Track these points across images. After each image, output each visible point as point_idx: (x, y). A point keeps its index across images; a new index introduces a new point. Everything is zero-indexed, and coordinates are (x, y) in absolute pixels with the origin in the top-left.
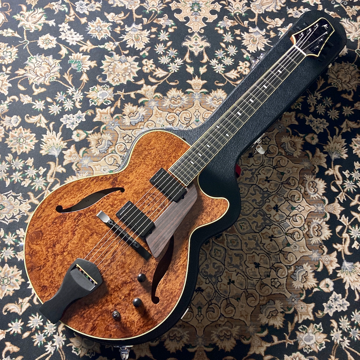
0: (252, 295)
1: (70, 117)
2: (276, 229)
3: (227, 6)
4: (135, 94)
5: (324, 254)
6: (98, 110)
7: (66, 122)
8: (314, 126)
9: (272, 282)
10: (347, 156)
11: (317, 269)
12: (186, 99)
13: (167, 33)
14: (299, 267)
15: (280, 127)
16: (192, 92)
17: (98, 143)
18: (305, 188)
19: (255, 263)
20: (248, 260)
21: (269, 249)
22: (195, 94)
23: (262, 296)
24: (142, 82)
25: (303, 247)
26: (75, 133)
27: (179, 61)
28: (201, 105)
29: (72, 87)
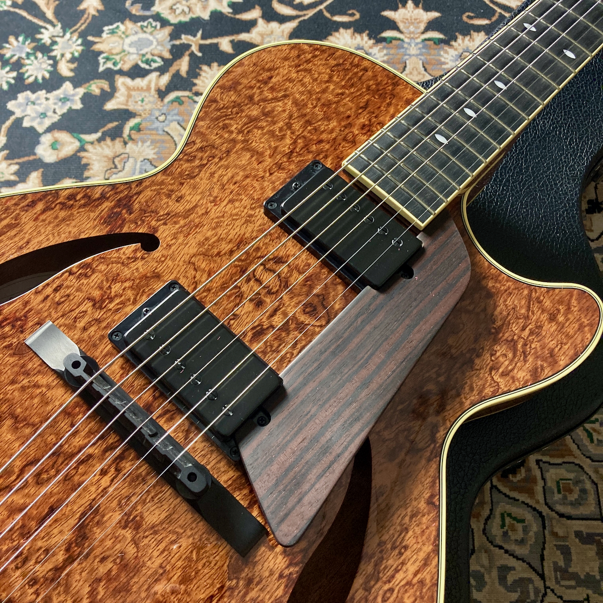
1: (38, 98)
4: (232, 42)
6: (120, 81)
7: (24, 111)
12: (382, 54)
16: (399, 39)
17: (114, 166)
22: (409, 44)
24: (255, 13)
26: (46, 139)
28: (426, 70)
29: (54, 26)
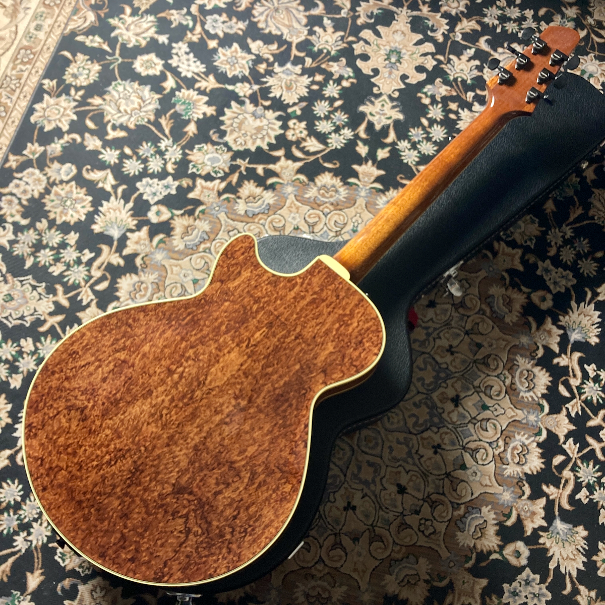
0: (380, 538)
1: (153, 183)
2: (449, 435)
3: (446, 64)
4: (264, 169)
5: (523, 498)
6: (199, 181)
7: (145, 189)
8: (550, 280)
9: (421, 524)
10: (597, 340)
11: (506, 521)
12: (345, 193)
13: (339, 87)
14: (475, 511)
15: (491, 269)
16: (356, 184)
17: (187, 231)
18: (513, 377)
19: (399, 485)
20: (387, 476)
21: (428, 467)
23: (397, 544)
24: (280, 153)
25: (487, 477)
26: (154, 209)
27: (348, 133)
28: (366, 207)
29: (168, 139)
